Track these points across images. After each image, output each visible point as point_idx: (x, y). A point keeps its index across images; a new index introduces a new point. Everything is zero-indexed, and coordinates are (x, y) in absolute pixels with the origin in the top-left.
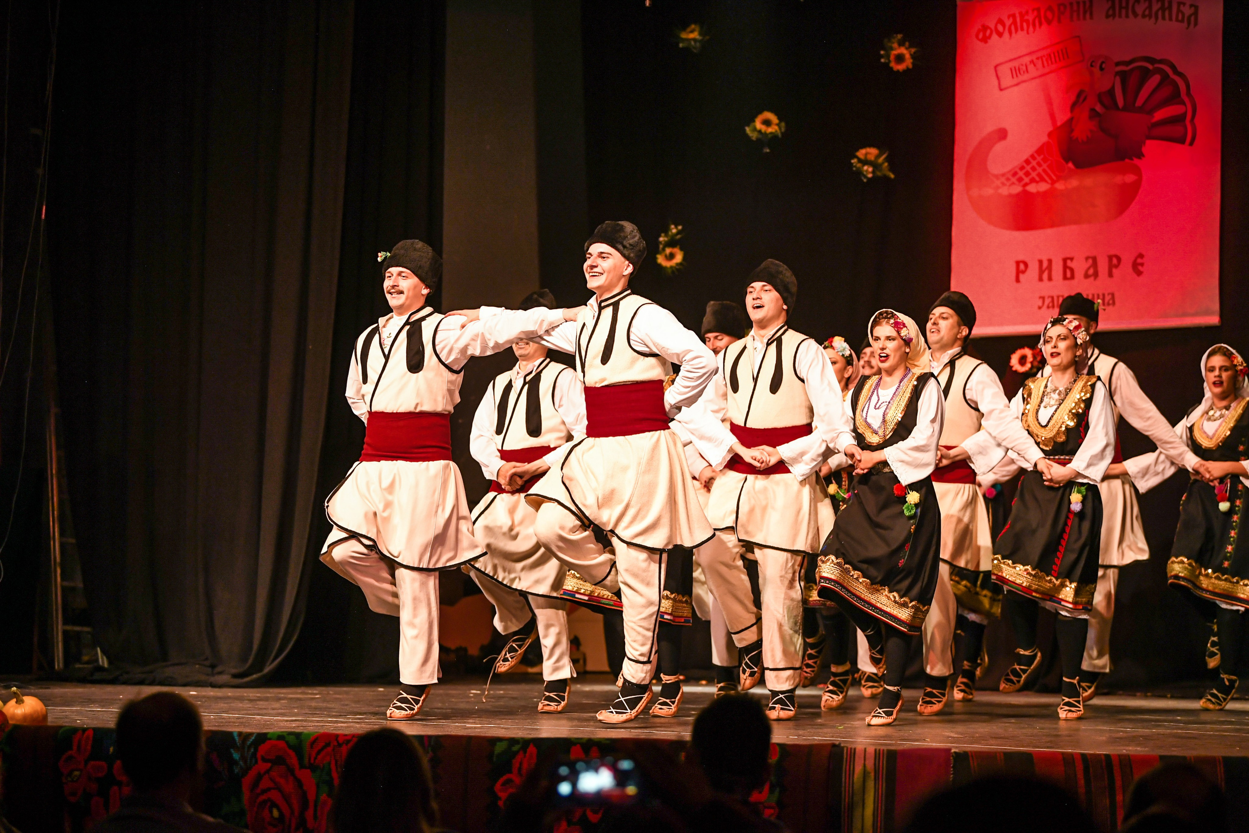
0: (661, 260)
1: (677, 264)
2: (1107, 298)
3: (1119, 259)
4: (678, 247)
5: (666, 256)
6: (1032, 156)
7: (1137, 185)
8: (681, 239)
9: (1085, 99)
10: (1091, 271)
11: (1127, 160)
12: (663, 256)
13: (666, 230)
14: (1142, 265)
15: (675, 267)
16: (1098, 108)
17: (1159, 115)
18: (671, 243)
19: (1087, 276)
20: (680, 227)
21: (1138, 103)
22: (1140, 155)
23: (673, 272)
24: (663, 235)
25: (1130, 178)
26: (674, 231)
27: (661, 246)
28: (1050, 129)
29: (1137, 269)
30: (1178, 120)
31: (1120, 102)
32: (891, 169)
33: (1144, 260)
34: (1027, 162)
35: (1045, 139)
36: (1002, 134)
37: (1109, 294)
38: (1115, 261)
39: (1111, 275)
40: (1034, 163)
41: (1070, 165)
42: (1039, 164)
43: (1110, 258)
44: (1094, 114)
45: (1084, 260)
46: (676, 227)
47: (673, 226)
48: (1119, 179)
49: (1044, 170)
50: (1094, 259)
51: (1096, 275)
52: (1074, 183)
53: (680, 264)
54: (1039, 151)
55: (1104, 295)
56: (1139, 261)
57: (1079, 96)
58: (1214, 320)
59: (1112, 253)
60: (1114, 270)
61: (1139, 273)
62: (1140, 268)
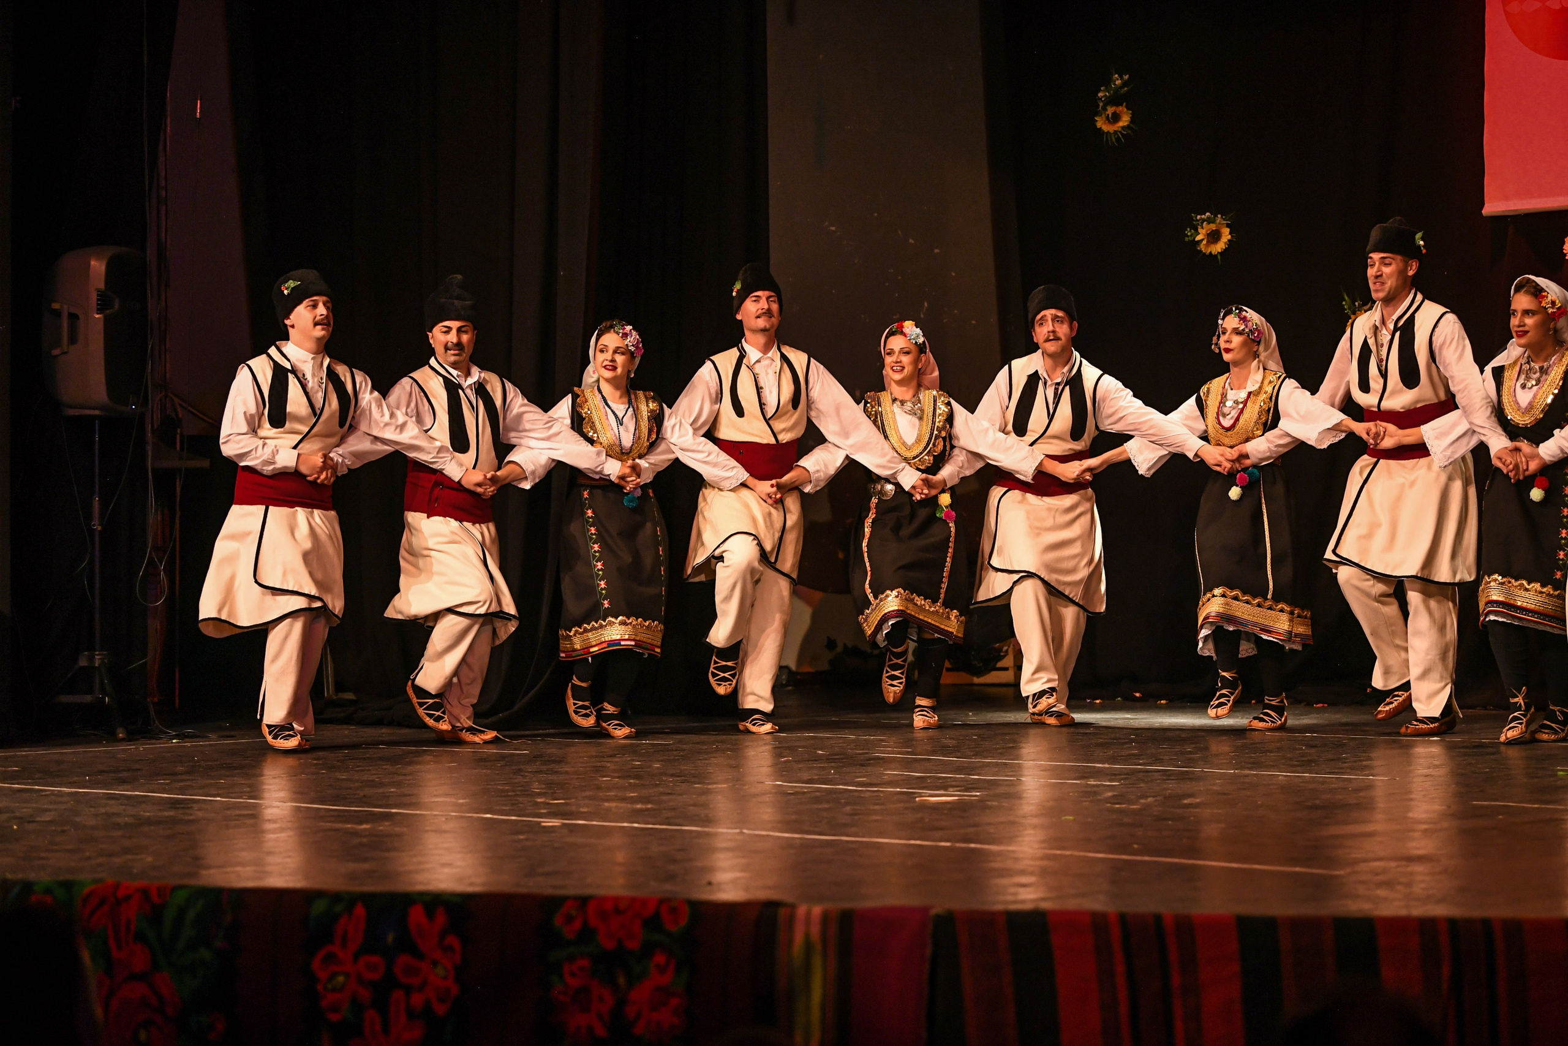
0: (1101, 123)
1: (1123, 128)
4: (1125, 104)
5: (1108, 117)
8: (1127, 92)
12: (1104, 119)
13: (1107, 82)
15: (1120, 132)
18: (1115, 100)
20: (1126, 77)
23: (1118, 139)
24: (1102, 88)
26: (1118, 82)
27: (1101, 104)
46: (1121, 77)
47: (1116, 76)
53: (1128, 127)
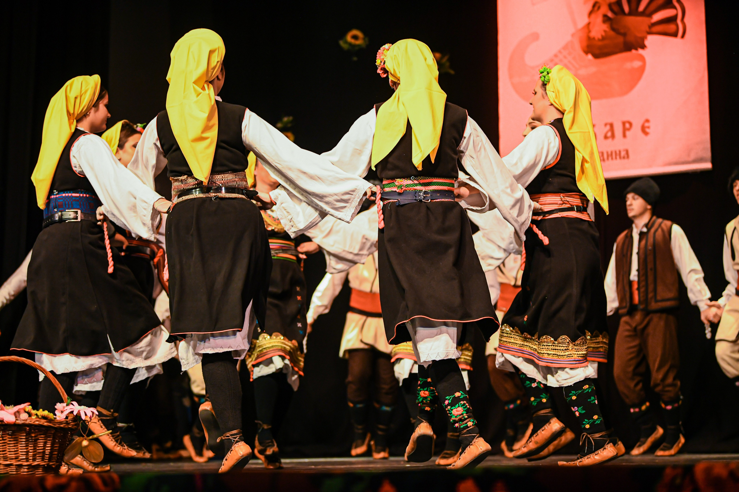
2: (623, 154)
3: (631, 124)
4: (291, 131)
6: (560, 52)
7: (642, 69)
8: (292, 126)
9: (599, 8)
10: (609, 134)
11: (634, 51)
13: (281, 120)
14: (649, 127)
16: (610, 14)
17: (657, 17)
19: (606, 137)
20: (291, 118)
21: (641, 8)
22: (643, 47)
25: (637, 64)
26: (287, 120)
28: (572, 30)
29: (644, 130)
30: (672, 20)
31: (626, 9)
32: (452, 67)
33: (651, 124)
34: (556, 56)
35: (569, 38)
36: (535, 37)
37: (624, 150)
38: (627, 125)
39: (624, 136)
40: (561, 56)
41: (590, 57)
42: (565, 57)
43: (624, 123)
44: (606, 19)
45: (603, 126)
46: (288, 118)
48: (628, 65)
49: (569, 62)
50: (612, 125)
51: (613, 136)
52: (593, 69)
54: (565, 47)
55: (620, 152)
56: (647, 124)
57: (594, 6)
58: (708, 165)
59: (625, 119)
60: (628, 133)
61: (646, 133)
62: (647, 130)
